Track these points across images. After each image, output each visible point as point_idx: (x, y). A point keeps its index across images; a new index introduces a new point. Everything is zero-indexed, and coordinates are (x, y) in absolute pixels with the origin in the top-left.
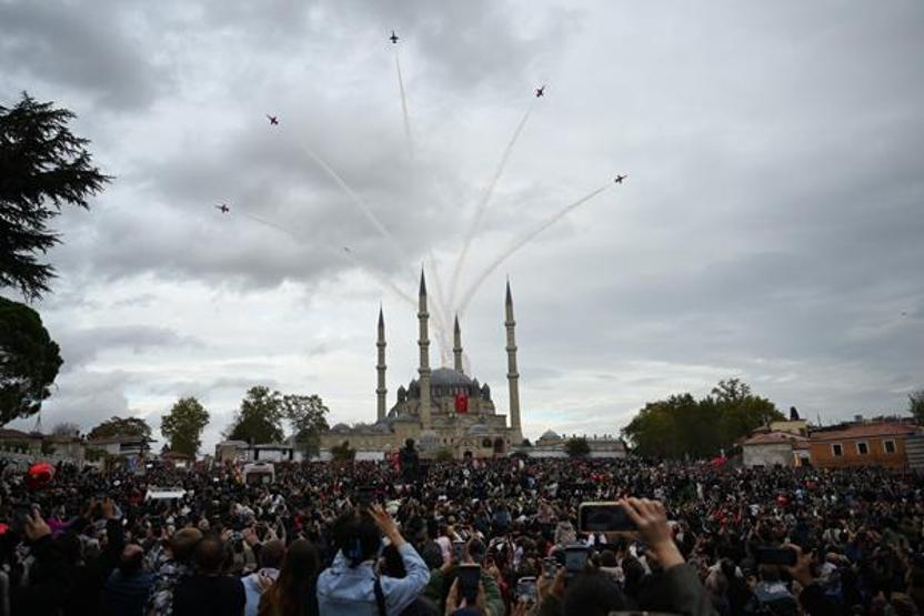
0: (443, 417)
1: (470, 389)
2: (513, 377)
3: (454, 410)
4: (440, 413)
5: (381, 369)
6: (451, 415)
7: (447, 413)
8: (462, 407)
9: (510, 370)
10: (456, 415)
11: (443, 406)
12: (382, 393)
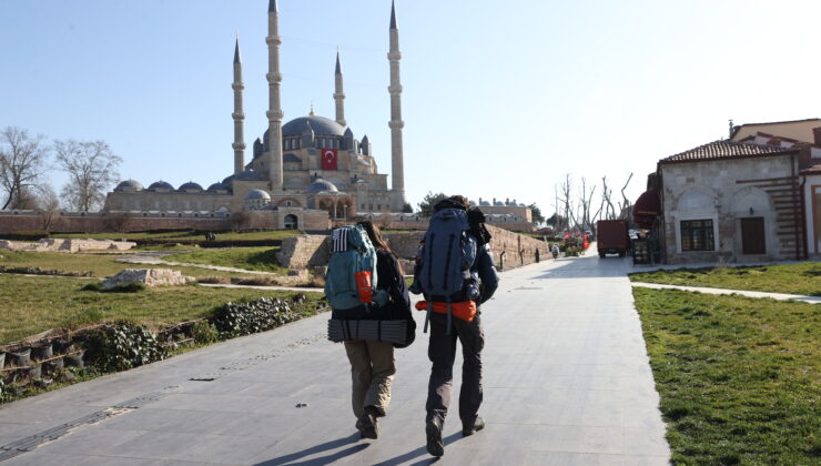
0: (300, 174)
1: (341, 143)
2: (396, 124)
3: (315, 166)
4: (300, 170)
5: (238, 118)
6: (312, 173)
7: (307, 171)
8: (329, 164)
9: (393, 118)
10: (319, 173)
11: (304, 163)
12: (238, 148)
